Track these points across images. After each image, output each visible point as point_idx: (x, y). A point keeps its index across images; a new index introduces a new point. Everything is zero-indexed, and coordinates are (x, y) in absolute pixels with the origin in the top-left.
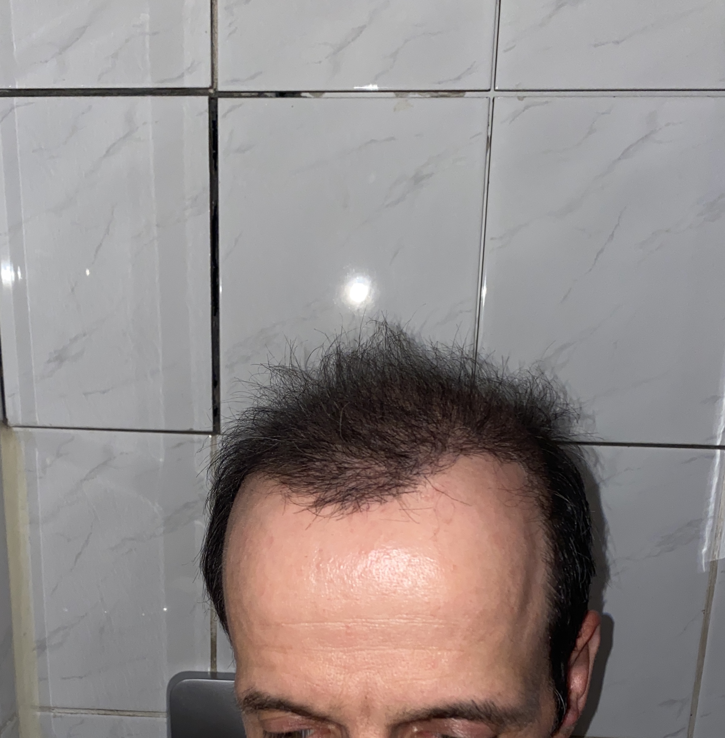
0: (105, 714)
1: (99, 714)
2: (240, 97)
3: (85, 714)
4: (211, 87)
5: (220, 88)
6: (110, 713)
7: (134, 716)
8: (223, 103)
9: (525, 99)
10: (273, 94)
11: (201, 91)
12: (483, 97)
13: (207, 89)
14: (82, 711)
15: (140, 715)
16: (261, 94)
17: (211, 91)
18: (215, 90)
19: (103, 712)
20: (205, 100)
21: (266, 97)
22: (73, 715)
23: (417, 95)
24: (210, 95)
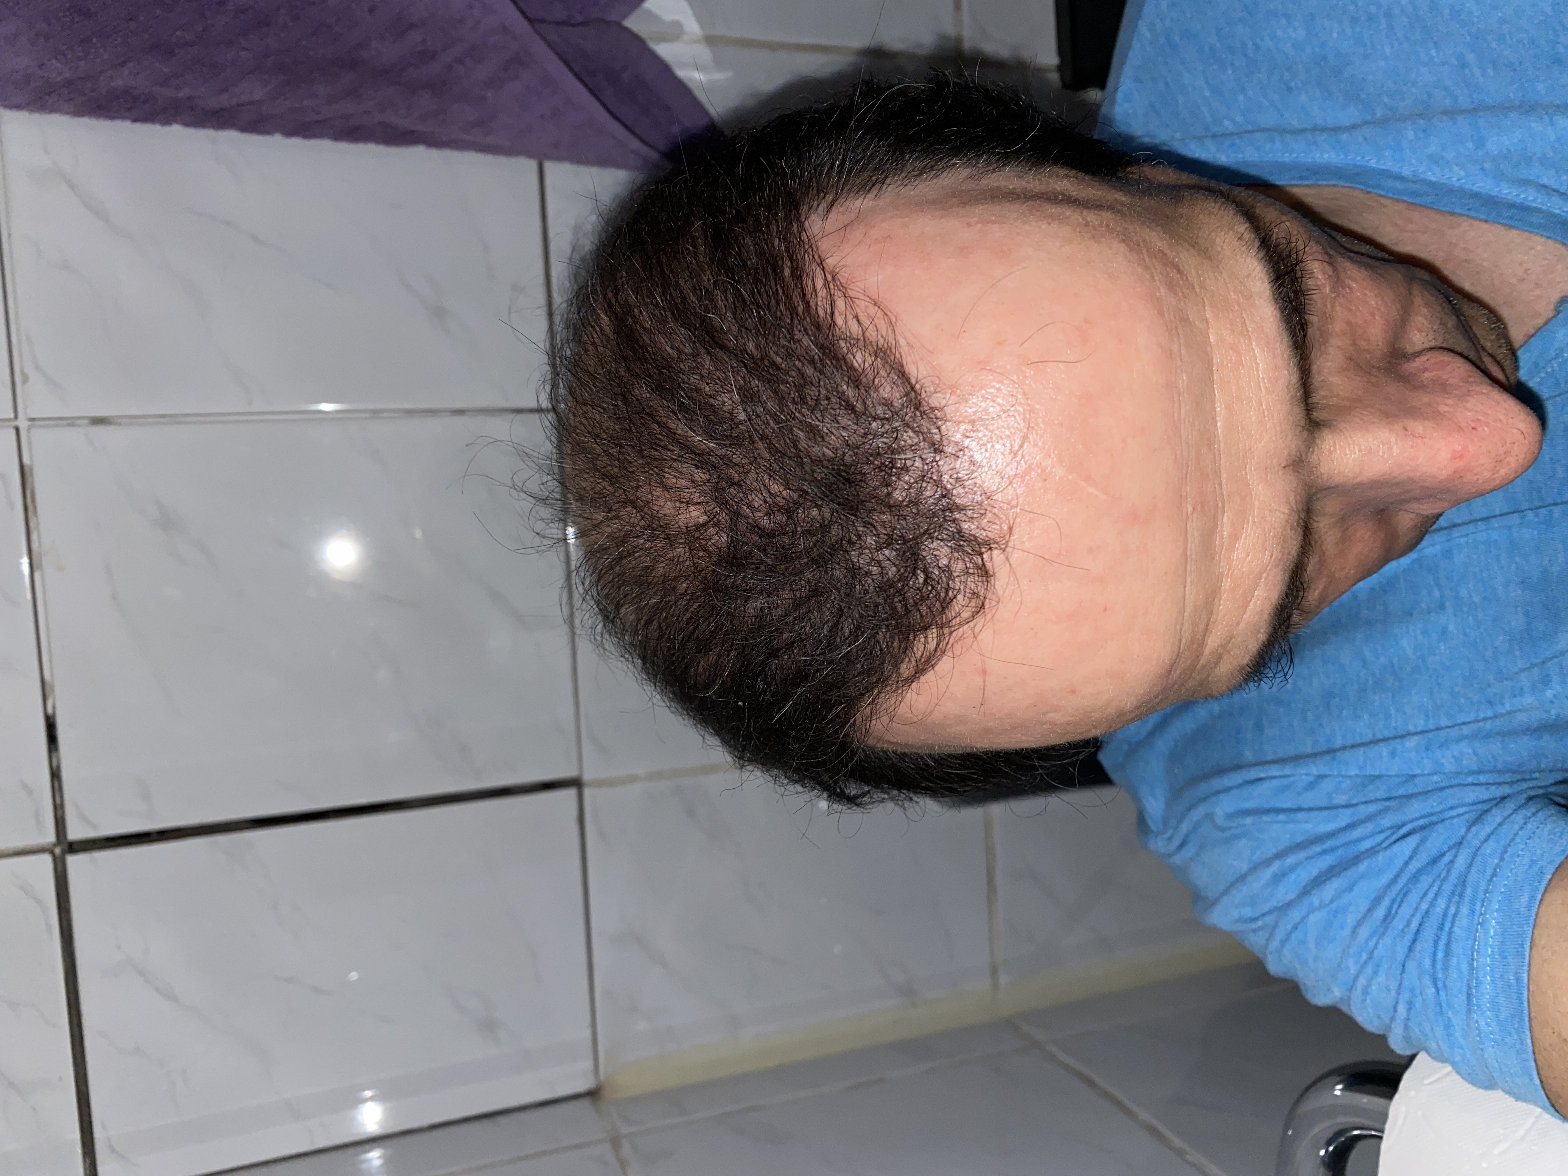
2: (62, 806)
4: (52, 852)
5: (50, 837)
8: (75, 833)
9: (26, 371)
10: (54, 755)
11: (59, 868)
12: (29, 438)
13: (55, 859)
16: (55, 775)
17: (58, 851)
18: (55, 845)
20: (74, 861)
21: (58, 767)
23: (34, 536)
24: (64, 853)
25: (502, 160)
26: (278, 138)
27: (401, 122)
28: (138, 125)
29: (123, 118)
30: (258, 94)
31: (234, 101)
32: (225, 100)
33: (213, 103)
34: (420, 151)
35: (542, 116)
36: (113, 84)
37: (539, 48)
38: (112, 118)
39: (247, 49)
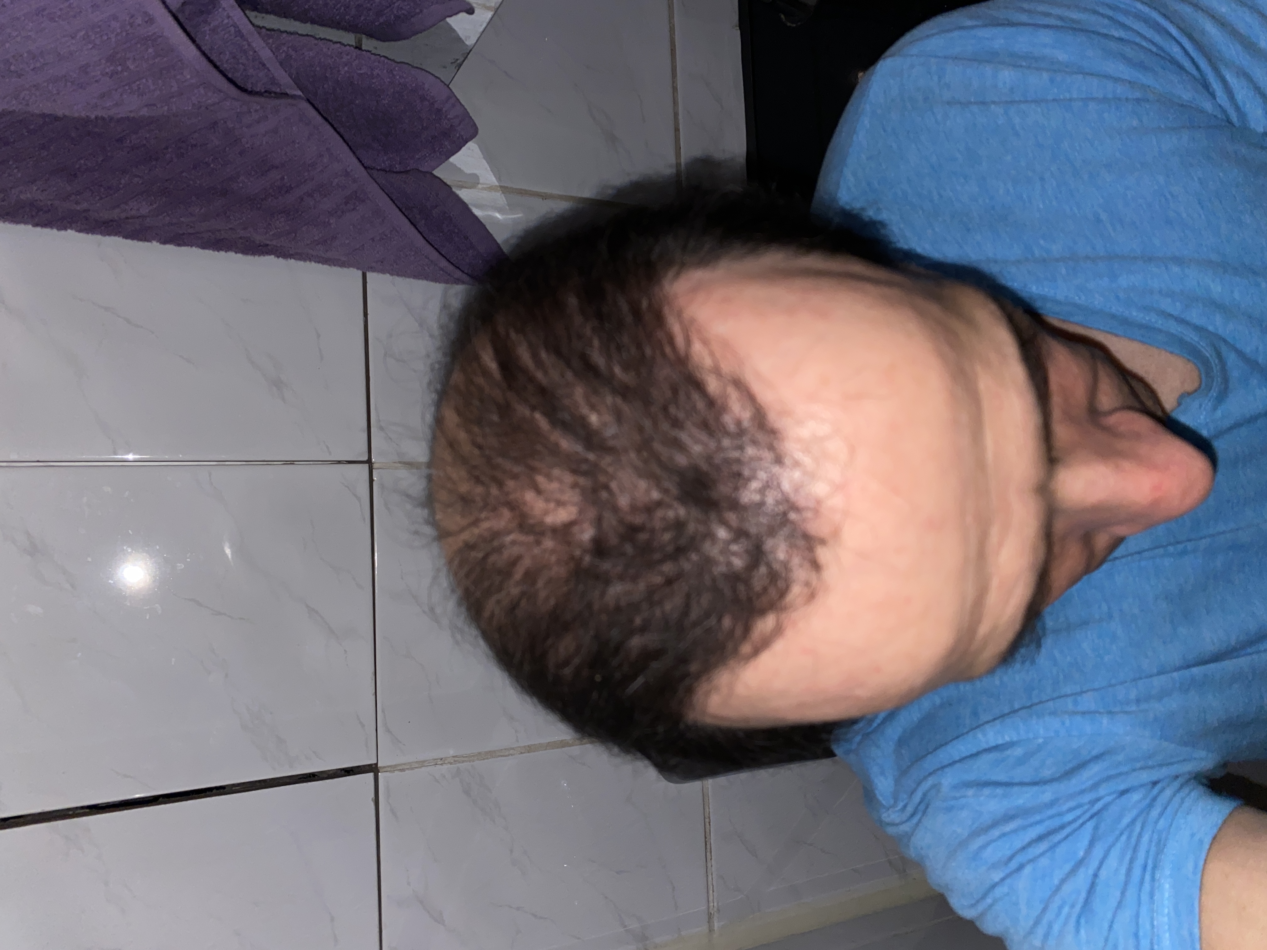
0: (711, 852)
1: (711, 859)
3: (712, 875)
6: (708, 846)
7: (709, 818)
14: (710, 878)
15: (708, 810)
19: (708, 854)
22: (715, 890)
25: (336, 270)
26: (155, 245)
27: (259, 238)
28: (39, 229)
29: (26, 223)
30: (145, 210)
31: (123, 215)
32: (115, 214)
33: (106, 215)
34: (270, 259)
35: (373, 239)
36: (22, 197)
37: (373, 189)
38: (17, 222)
39: (139, 176)
